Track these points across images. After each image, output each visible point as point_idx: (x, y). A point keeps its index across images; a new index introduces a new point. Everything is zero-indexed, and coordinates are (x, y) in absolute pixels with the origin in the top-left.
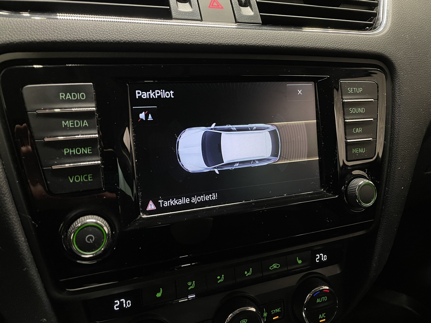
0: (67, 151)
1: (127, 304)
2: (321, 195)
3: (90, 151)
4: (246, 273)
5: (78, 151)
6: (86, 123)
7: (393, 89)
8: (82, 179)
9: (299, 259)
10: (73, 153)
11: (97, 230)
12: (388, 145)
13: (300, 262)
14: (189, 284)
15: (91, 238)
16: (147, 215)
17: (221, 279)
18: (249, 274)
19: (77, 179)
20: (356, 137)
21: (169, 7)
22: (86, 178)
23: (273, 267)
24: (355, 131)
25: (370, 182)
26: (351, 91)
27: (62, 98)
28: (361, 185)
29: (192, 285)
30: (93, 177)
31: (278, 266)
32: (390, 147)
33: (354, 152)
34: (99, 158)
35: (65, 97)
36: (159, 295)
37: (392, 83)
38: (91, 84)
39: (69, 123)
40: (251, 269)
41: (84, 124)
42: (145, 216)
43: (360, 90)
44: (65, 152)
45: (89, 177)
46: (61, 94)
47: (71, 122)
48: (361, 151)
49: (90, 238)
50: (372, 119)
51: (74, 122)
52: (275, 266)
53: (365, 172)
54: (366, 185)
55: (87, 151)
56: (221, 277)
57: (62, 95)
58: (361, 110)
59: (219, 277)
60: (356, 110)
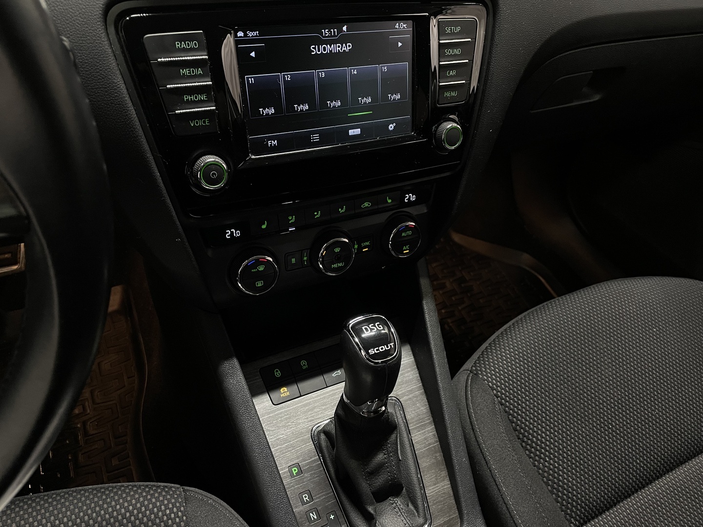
0: (186, 97)
1: (237, 234)
2: (411, 138)
3: (206, 98)
4: (340, 210)
5: (196, 98)
6: (200, 71)
7: (494, 27)
8: (200, 123)
9: (389, 199)
10: (191, 99)
11: (218, 167)
12: (482, 87)
13: (390, 201)
14: (290, 218)
16: (255, 156)
17: (318, 215)
18: (343, 211)
19: (197, 123)
20: (449, 80)
22: (204, 122)
24: (449, 74)
25: (458, 126)
26: (448, 31)
27: (178, 47)
28: (448, 129)
29: (292, 219)
30: (210, 122)
31: (369, 204)
32: (483, 89)
33: (446, 96)
34: (214, 104)
35: (181, 46)
36: (264, 227)
37: (494, 19)
38: (202, 31)
39: (185, 71)
40: (344, 207)
41: (199, 72)
42: (253, 157)
43: (458, 29)
44: (185, 99)
45: (207, 122)
46: (176, 43)
47: (188, 70)
48: (453, 94)
49: (214, 174)
50: (467, 61)
51: (190, 70)
52: (366, 204)
53: (455, 115)
54: (452, 129)
55: (203, 97)
56: (318, 213)
57: (178, 44)
58: (457, 51)
59: (316, 213)
60: (451, 51)
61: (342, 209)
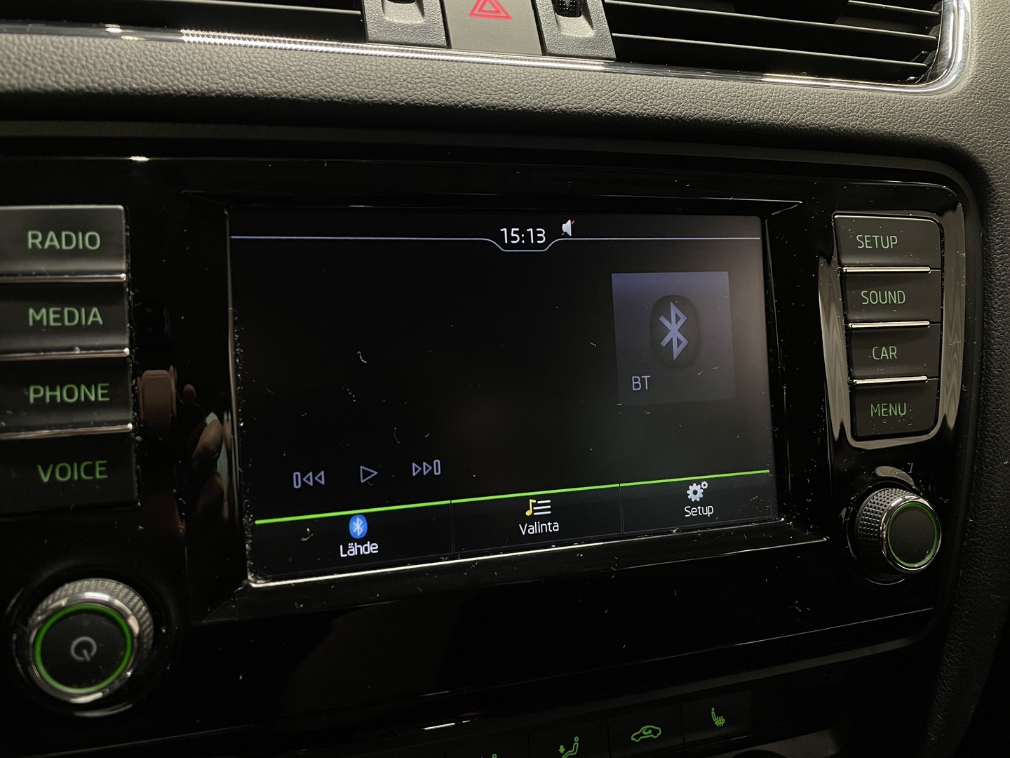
0: (36, 392)
2: (779, 533)
3: (103, 395)
4: (562, 749)
5: (70, 395)
6: (96, 316)
7: (985, 242)
8: (75, 473)
9: (717, 715)
10: (53, 398)
11: (104, 622)
12: (974, 395)
13: (719, 721)
15: (87, 646)
16: (267, 579)
18: (571, 753)
19: (63, 472)
20: (881, 371)
21: (359, 12)
22: (90, 470)
23: (641, 734)
24: (878, 355)
25: (922, 500)
26: (865, 244)
27: (34, 244)
28: (894, 508)
30: (109, 469)
31: (655, 732)
32: (979, 402)
33: (876, 414)
34: (130, 415)
35: (43, 243)
37: (983, 225)
38: (121, 207)
39: (47, 315)
40: (576, 739)
41: (91, 319)
42: (260, 584)
43: (892, 241)
44: (32, 396)
45: (98, 469)
46: (30, 234)
47: (55, 313)
48: (895, 410)
49: (83, 647)
50: (927, 323)
51: (61, 313)
52: (646, 732)
53: (906, 470)
54: (908, 509)
55: (96, 394)
57: (35, 237)
58: (893, 297)
60: (879, 295)
61: (568, 748)
